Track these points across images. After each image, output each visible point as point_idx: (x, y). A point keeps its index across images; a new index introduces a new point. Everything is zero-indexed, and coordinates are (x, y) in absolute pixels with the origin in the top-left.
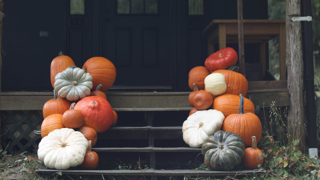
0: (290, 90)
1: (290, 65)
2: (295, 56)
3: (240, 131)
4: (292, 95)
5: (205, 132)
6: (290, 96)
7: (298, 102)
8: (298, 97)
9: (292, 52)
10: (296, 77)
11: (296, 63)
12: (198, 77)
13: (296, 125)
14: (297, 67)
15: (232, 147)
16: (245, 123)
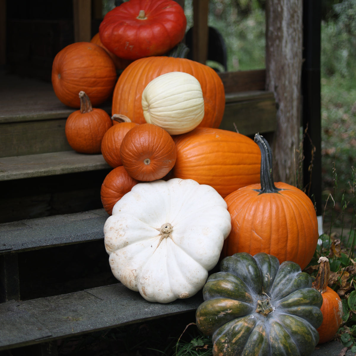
0: (278, 94)
1: (280, 38)
2: (292, 16)
4: (282, 105)
7: (295, 120)
8: (295, 112)
9: (285, 9)
10: (293, 65)
11: (294, 34)
13: (288, 171)
14: (294, 41)
15: (294, 309)
16: (298, 223)
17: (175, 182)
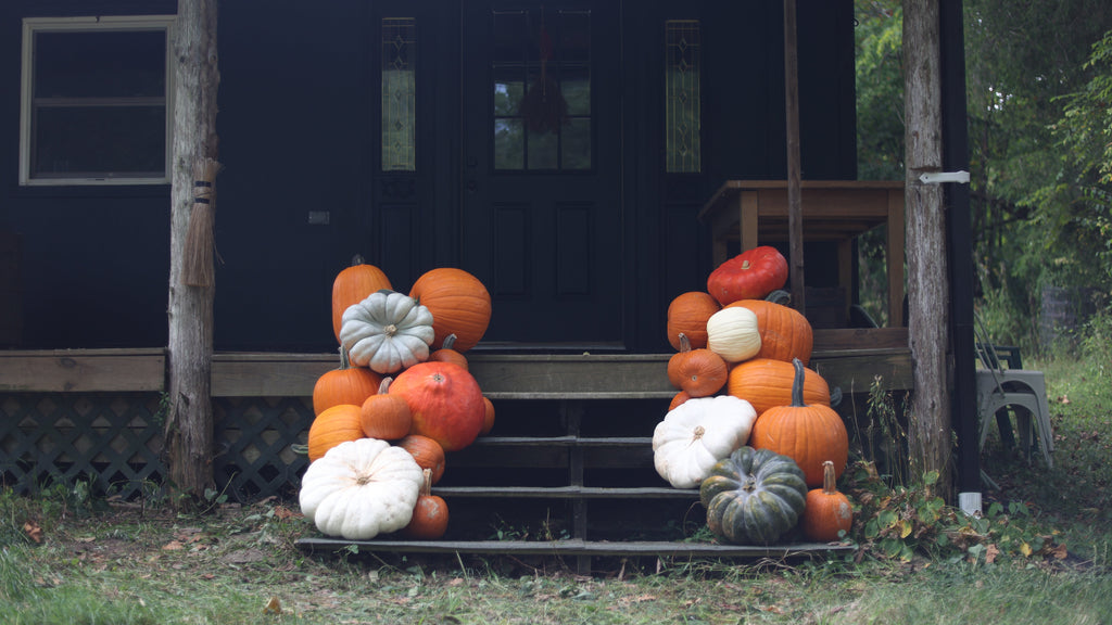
0: (915, 350)
1: (916, 291)
2: (928, 267)
3: (794, 448)
4: (919, 361)
5: (709, 450)
6: (914, 364)
7: (936, 379)
8: (935, 369)
9: (920, 260)
10: (930, 319)
12: (693, 318)
13: (928, 435)
14: (932, 294)
15: (774, 486)
16: (808, 430)
17: (721, 399)
